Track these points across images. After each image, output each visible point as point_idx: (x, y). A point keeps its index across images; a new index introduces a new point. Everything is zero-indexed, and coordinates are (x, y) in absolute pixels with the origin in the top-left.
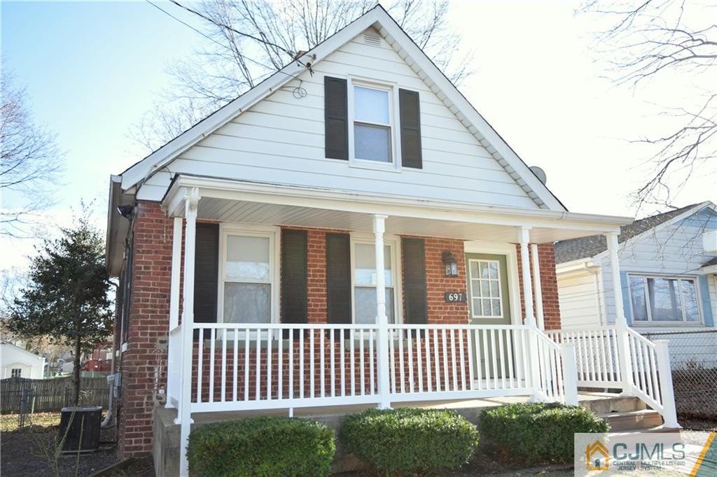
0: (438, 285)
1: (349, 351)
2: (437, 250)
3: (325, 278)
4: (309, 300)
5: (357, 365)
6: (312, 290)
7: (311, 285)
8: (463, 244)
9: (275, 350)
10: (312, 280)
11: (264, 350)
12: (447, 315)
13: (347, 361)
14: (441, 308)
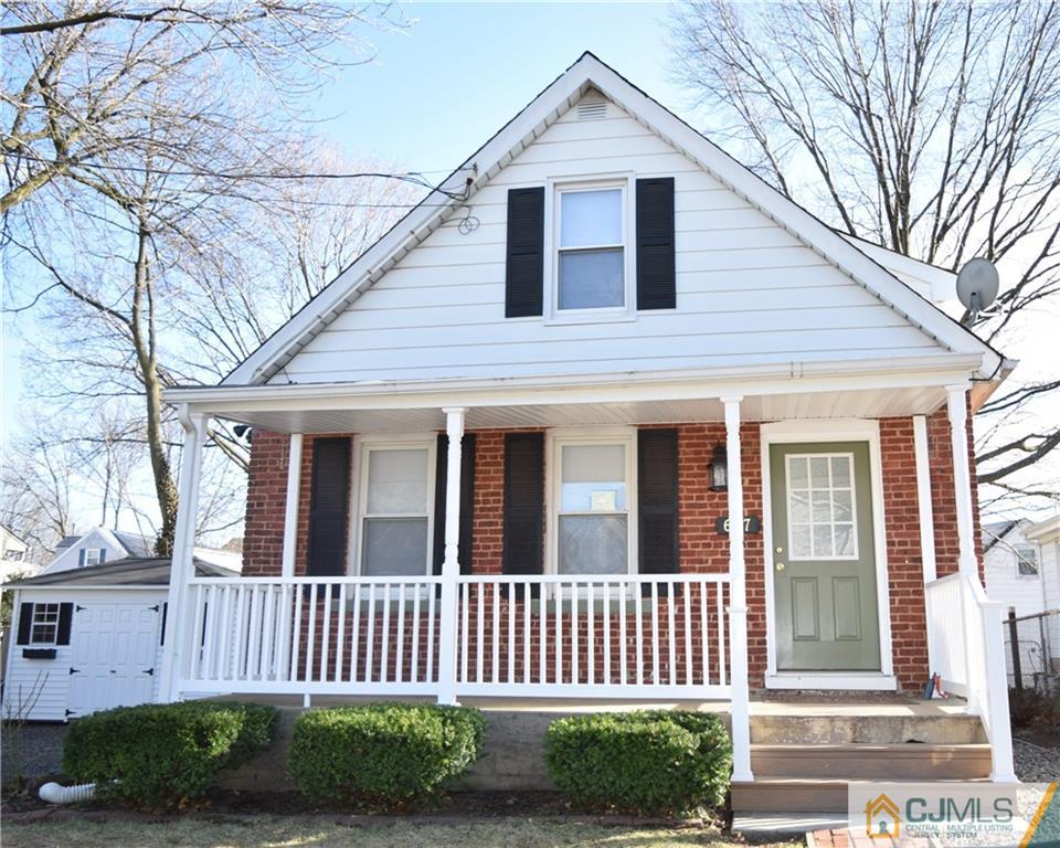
0: (704, 506)
1: (539, 618)
2: (705, 445)
3: (501, 505)
4: (475, 540)
5: (551, 640)
6: (481, 524)
7: (479, 517)
8: (758, 429)
9: (424, 615)
10: (482, 509)
11: (409, 614)
12: (719, 557)
13: (535, 632)
14: (709, 545)
